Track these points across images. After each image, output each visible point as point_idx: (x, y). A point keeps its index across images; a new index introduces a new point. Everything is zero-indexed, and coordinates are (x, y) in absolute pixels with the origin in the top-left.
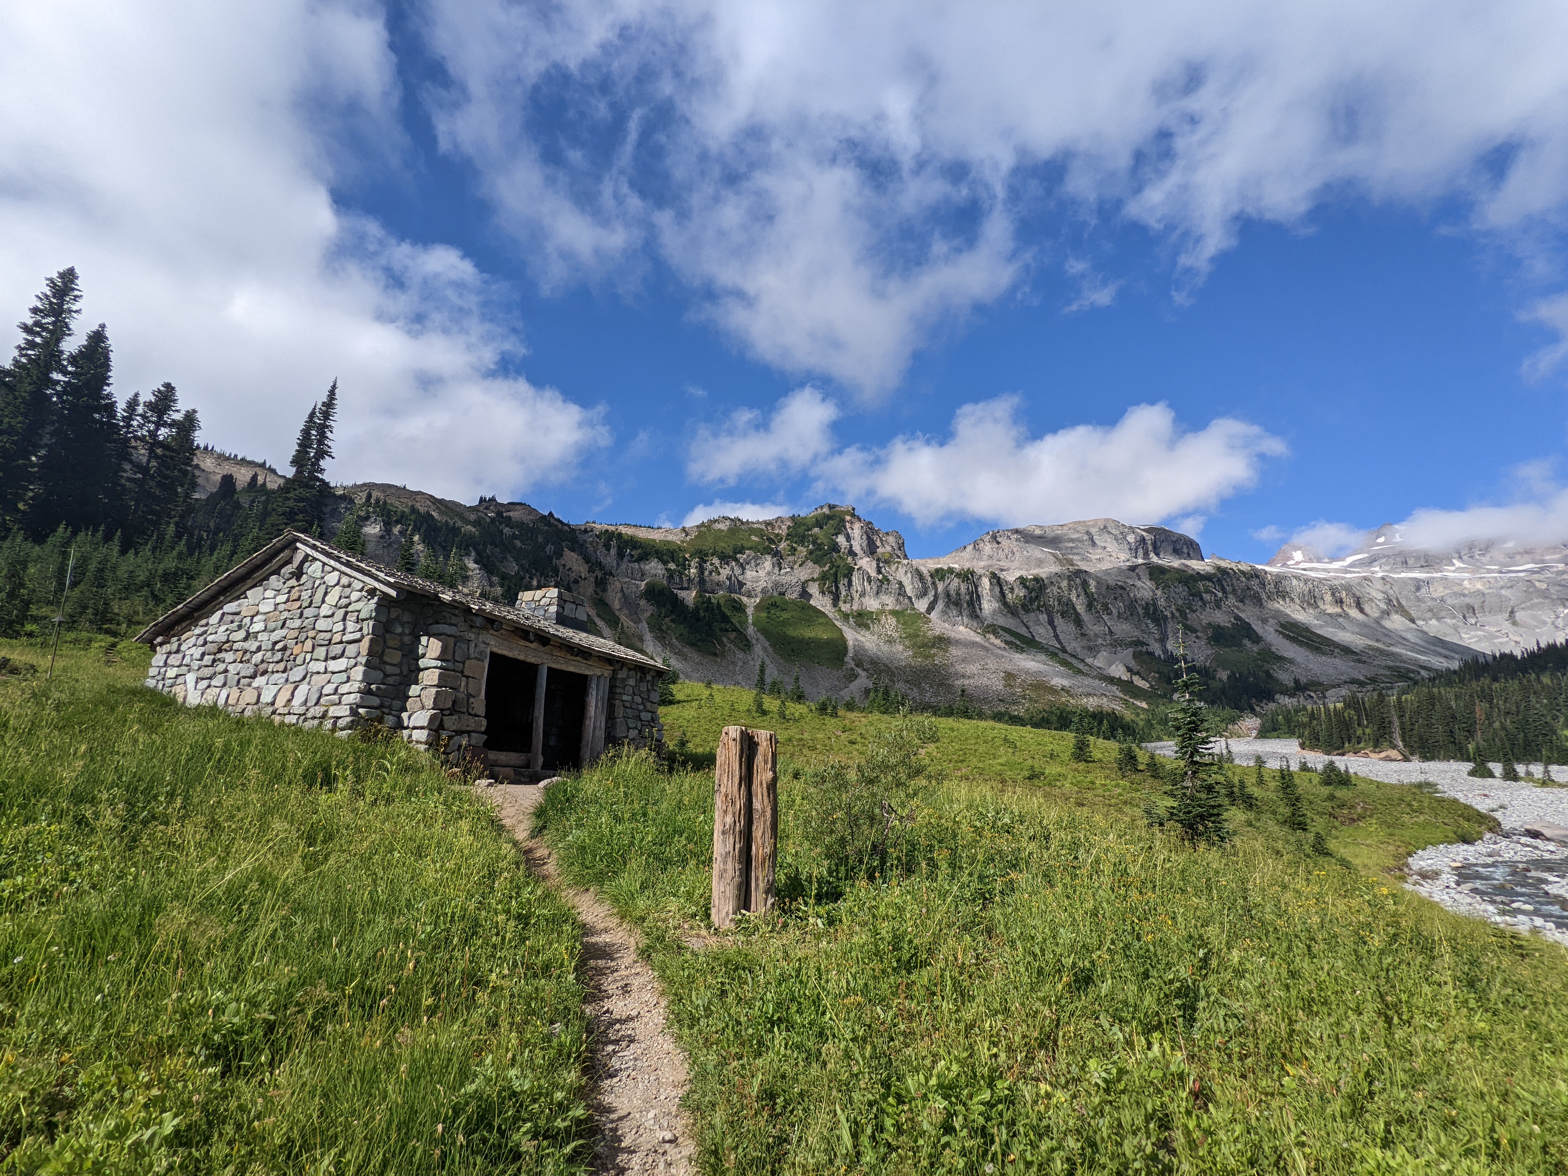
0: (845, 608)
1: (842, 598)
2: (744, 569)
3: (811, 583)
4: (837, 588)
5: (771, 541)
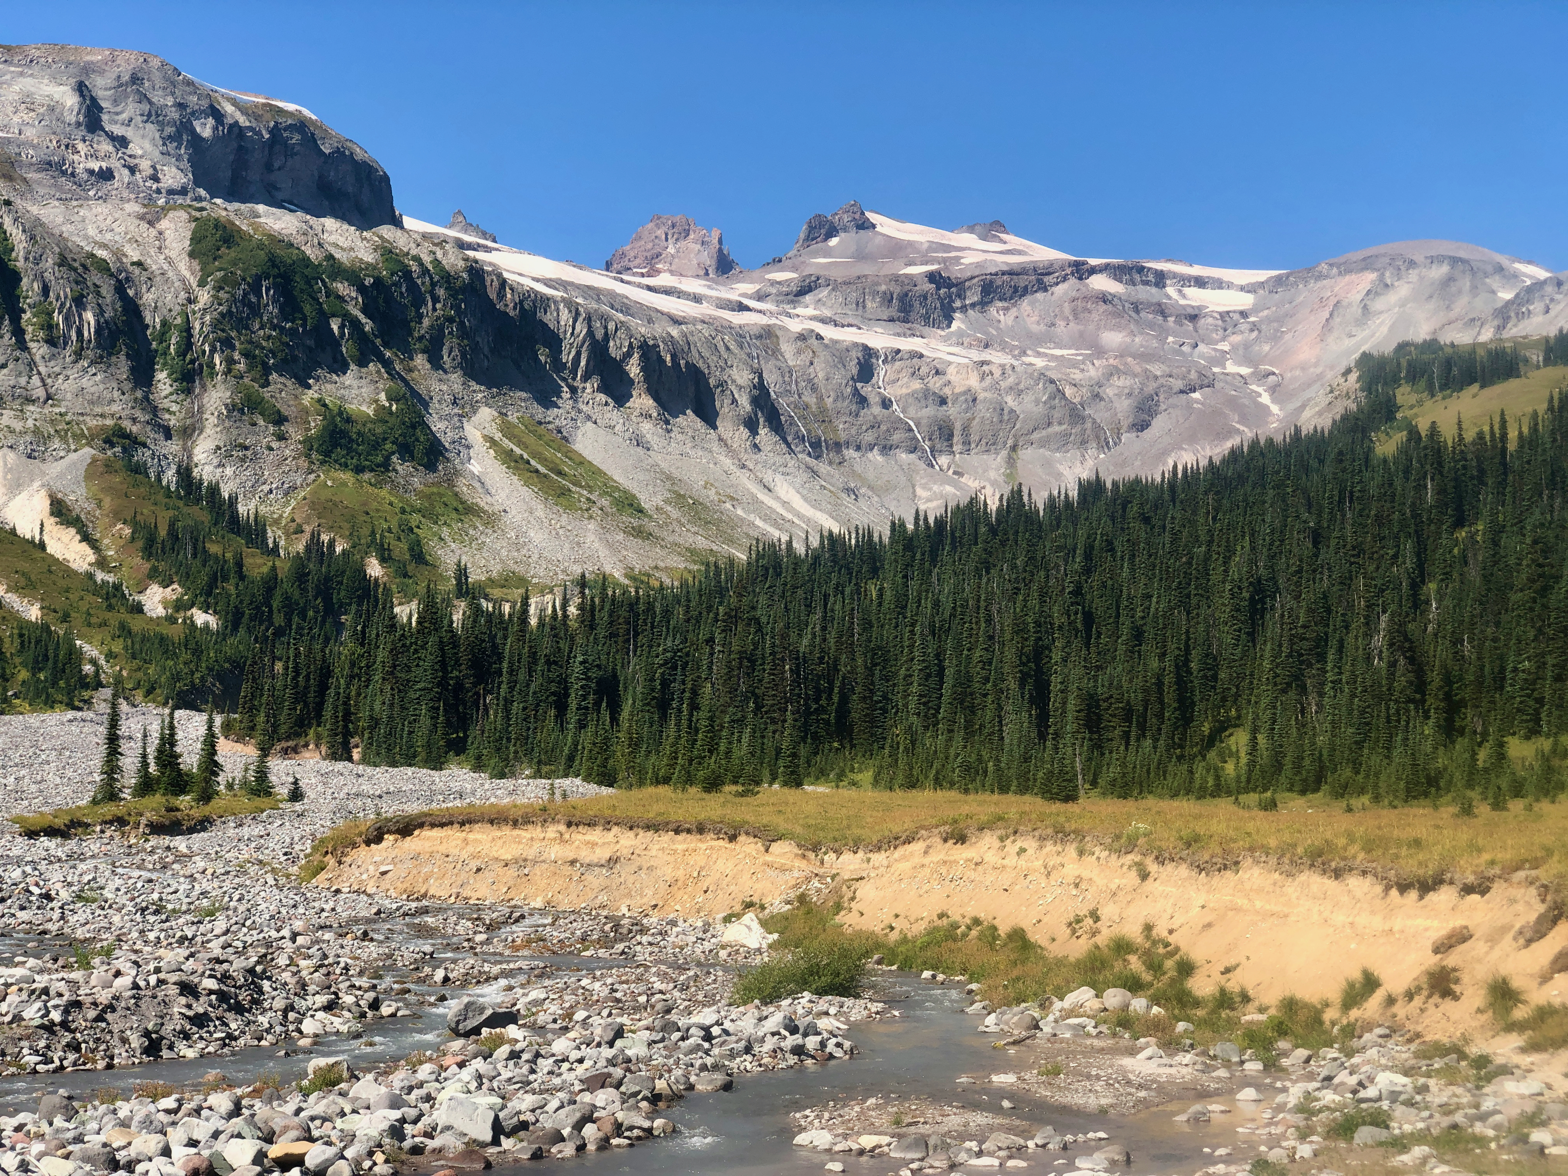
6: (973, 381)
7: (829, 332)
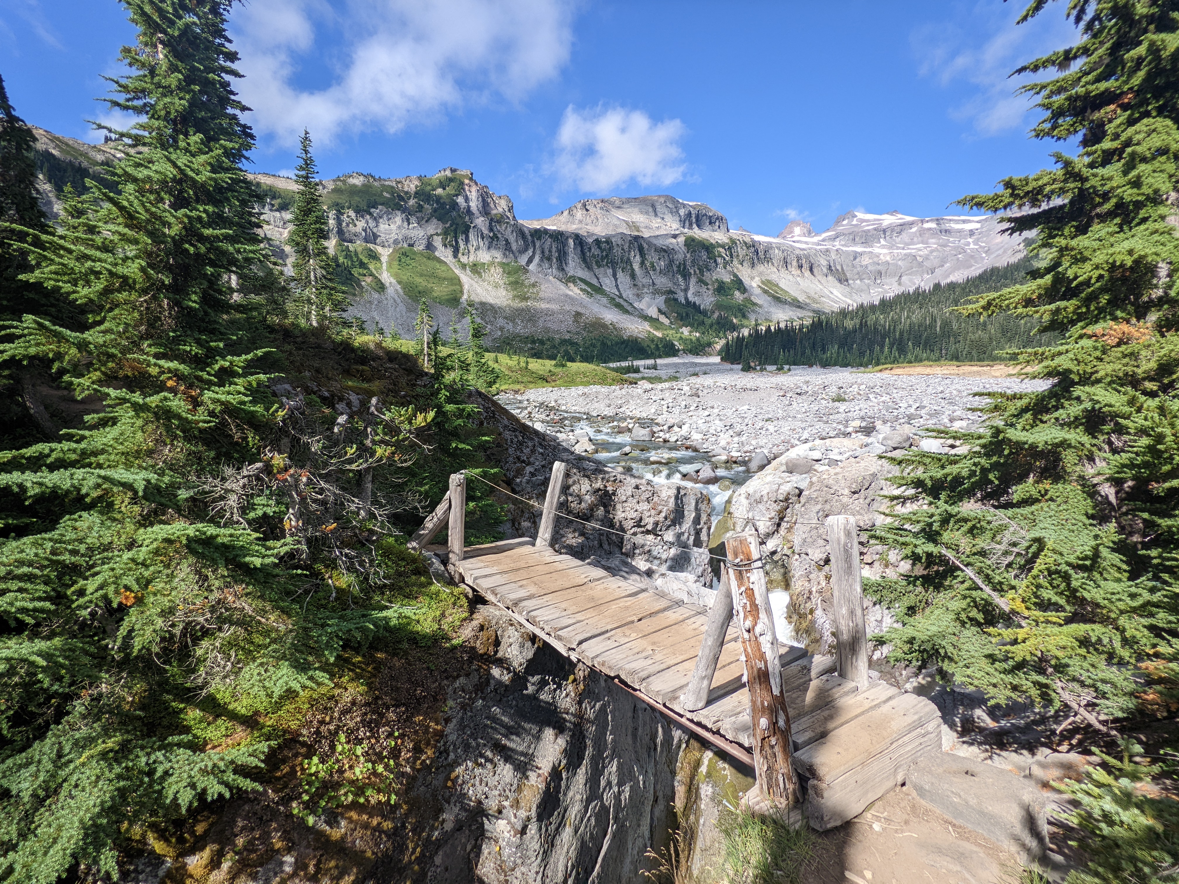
0: (464, 259)
1: (461, 251)
2: (377, 222)
3: (435, 237)
4: (457, 242)
5: (401, 198)
6: (888, 258)
7: (844, 249)
